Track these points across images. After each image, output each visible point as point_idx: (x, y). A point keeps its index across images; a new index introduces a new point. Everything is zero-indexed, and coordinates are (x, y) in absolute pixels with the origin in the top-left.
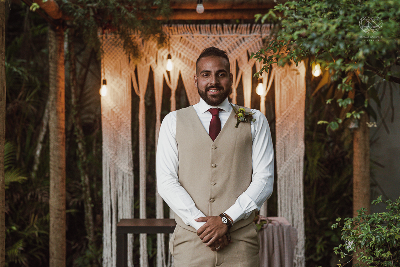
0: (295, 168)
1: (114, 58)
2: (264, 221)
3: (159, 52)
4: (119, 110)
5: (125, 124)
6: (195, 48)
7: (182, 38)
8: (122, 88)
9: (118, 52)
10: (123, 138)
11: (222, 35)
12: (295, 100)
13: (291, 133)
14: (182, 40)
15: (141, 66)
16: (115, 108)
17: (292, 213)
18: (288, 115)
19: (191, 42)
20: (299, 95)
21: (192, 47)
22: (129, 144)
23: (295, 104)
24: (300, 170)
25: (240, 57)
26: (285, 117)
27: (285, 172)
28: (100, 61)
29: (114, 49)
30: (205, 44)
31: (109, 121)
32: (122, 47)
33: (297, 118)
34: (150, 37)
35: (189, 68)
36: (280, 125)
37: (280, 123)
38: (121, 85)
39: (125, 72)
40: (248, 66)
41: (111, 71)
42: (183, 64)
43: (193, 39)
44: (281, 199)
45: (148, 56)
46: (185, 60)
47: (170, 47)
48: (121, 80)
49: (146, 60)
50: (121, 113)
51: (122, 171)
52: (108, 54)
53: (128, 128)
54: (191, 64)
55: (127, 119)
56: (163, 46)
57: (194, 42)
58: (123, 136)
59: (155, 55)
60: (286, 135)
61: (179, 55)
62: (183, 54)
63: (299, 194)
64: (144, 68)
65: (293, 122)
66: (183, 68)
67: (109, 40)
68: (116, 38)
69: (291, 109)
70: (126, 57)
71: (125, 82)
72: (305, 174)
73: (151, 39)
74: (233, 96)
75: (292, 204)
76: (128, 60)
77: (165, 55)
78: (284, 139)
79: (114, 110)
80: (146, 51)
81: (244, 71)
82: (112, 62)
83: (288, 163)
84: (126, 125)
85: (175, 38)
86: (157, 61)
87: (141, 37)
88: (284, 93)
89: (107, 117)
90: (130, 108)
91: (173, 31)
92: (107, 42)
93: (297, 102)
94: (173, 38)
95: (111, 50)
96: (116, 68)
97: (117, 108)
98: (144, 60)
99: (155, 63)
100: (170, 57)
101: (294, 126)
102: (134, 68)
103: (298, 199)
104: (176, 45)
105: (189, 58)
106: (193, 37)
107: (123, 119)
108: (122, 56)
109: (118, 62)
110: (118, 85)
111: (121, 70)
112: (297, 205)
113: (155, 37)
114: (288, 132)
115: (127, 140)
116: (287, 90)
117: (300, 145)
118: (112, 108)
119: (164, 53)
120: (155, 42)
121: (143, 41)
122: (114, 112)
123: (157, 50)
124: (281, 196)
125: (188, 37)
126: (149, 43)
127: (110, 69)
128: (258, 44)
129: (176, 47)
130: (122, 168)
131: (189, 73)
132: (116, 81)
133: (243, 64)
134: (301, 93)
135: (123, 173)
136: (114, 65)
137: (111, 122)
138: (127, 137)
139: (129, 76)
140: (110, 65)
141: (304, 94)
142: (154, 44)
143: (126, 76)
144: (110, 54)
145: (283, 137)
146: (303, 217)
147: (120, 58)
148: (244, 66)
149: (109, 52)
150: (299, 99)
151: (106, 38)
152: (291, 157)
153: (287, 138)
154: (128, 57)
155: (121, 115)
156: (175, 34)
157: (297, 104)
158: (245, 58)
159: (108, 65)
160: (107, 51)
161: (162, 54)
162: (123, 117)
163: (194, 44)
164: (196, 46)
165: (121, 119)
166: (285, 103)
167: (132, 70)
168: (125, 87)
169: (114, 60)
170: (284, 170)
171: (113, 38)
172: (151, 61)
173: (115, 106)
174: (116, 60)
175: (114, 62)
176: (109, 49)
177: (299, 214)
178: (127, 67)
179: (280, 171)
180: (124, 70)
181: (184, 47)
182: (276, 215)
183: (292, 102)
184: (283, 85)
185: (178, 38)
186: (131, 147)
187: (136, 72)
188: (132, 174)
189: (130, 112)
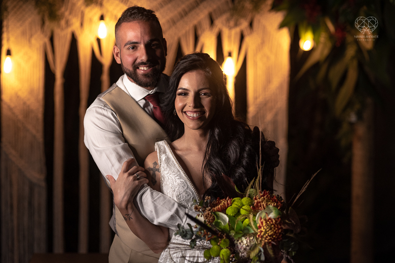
3: (86, 11)
4: (25, 93)
8: (31, 61)
9: (27, 10)
10: (31, 133)
12: (273, 82)
13: (269, 127)
15: (60, 31)
16: (20, 90)
18: (262, 102)
25: (199, 21)
29: (21, 7)
31: (11, 109)
38: (30, 58)
39: (35, 39)
40: (210, 34)
45: (70, 17)
47: (101, 5)
48: (30, 51)
49: (66, 22)
50: (29, 97)
51: (28, 179)
52: (12, 13)
56: (92, 3)
59: (80, 15)
61: (113, 18)
64: (62, 34)
65: (271, 113)
69: (269, 94)
70: (37, 19)
71: (36, 52)
76: (41, 22)
77: (95, 14)
79: (20, 94)
80: (66, 10)
82: (18, 25)
86: (82, 24)
93: (276, 83)
95: (18, 7)
96: (23, 34)
97: (23, 90)
98: (63, 22)
99: (79, 27)
100: (102, 18)
101: (272, 117)
102: (49, 34)
107: (31, 106)
108: (33, 16)
109: (26, 25)
110: (26, 58)
111: (31, 36)
115: (37, 136)
116: (264, 67)
117: (281, 143)
118: (17, 90)
122: (19, 97)
123: (83, 7)
130: (28, 176)
132: (23, 51)
133: (203, 32)
135: (31, 181)
136: (21, 29)
137: (14, 111)
138: (36, 131)
139: (41, 45)
140: (15, 28)
143: (37, 45)
147: (30, 19)
148: (204, 34)
149: (15, 10)
150: (279, 81)
154: (41, 17)
155: (29, 100)
157: (277, 87)
159: (12, 29)
160: (12, 9)
161: (91, 15)
165: (28, 106)
167: (45, 37)
168: (35, 60)
169: (21, 22)
172: (74, 23)
173: (20, 87)
174: (24, 22)
175: (21, 25)
178: (39, 32)
180: (35, 36)
181: (121, 5)
186: (42, 147)
187: (52, 40)
188: (43, 184)
189: (41, 95)
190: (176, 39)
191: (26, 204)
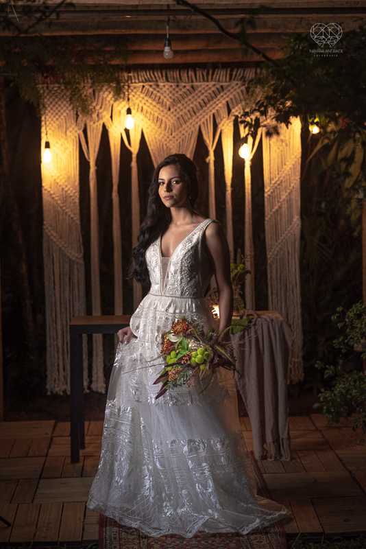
0: (290, 249)
1: (57, 114)
2: (251, 315)
3: (115, 105)
4: (63, 180)
5: (72, 198)
6: (161, 100)
7: (143, 86)
8: (67, 152)
9: (62, 105)
10: (69, 216)
11: (195, 84)
12: (287, 163)
13: (283, 206)
14: (144, 89)
15: (92, 123)
16: (58, 177)
17: (286, 305)
18: (278, 182)
19: (155, 92)
20: (293, 157)
21: (157, 98)
22: (76, 224)
23: (288, 169)
24: (295, 252)
25: (217, 111)
26: (276, 185)
27: (277, 255)
28: (41, 118)
29: (57, 103)
30: (174, 95)
31: (51, 195)
32: (68, 100)
33: (290, 186)
34: (103, 86)
35: (153, 125)
36: (269, 195)
37: (269, 193)
38: (66, 148)
39: (71, 132)
40: (228, 122)
41: (53, 131)
42: (146, 120)
43: (158, 89)
44: (272, 289)
45: (100, 111)
46: (148, 115)
47: (129, 99)
48: (66, 142)
49: (98, 115)
50: (66, 183)
51: (68, 257)
52: (49, 109)
53: (75, 202)
54: (155, 121)
55: (74, 191)
56: (120, 97)
57: (158, 92)
58: (70, 213)
59: (110, 108)
60: (277, 208)
61: (140, 110)
62: (145, 107)
63: (294, 282)
64: (95, 126)
65: (286, 192)
66: (146, 126)
67: (50, 91)
68: (59, 88)
69: (283, 175)
70: (72, 114)
71: (72, 144)
72: (302, 258)
73: (104, 89)
74: (209, 160)
75: (286, 295)
76: (75, 116)
77: (122, 108)
78: (274, 213)
79: (58, 181)
80: (97, 104)
81: (223, 128)
82: (54, 119)
83: (279, 244)
84: (73, 200)
85: (135, 88)
86: (111, 117)
87: (91, 87)
88: (274, 155)
89: (49, 190)
90: (77, 178)
91: (133, 77)
92: (48, 94)
93: (291, 166)
94: (132, 88)
95: (54, 103)
96: (60, 127)
97: (61, 177)
98: (95, 116)
99: (110, 119)
100: (129, 111)
101: (287, 196)
102: (83, 126)
103: (293, 289)
104: (136, 96)
105: (152, 112)
106: (158, 86)
107: (69, 192)
108: (67, 111)
109: (62, 119)
110: (63, 148)
111: (67, 129)
112: (292, 296)
113: (110, 87)
114: (279, 204)
115: (75, 219)
116: (277, 151)
117: (295, 220)
118: (55, 177)
119: (121, 106)
120: (110, 93)
121: (94, 91)
122: (58, 183)
123: (112, 102)
124: (271, 285)
125: (151, 86)
126: (101, 93)
127: (53, 128)
128: (241, 94)
129: (137, 99)
130: (68, 254)
131: (154, 131)
132: (60, 143)
133: (221, 120)
134: (295, 154)
135: (70, 259)
136: (57, 122)
137: (54, 196)
138: (74, 214)
139: (76, 137)
140: (52, 122)
141: (300, 155)
142: (108, 96)
143: (73, 137)
144: (52, 109)
145: (274, 210)
146: (300, 311)
147: (65, 114)
148: (222, 122)
149: (51, 106)
150: (293, 162)
151: (47, 88)
152: (284, 235)
153: (279, 212)
154: (75, 112)
155: (66, 186)
156: (135, 82)
157: (290, 169)
158: (224, 112)
159: (50, 123)
160: (49, 106)
161: (119, 108)
162: (69, 189)
163: (158, 94)
164: (162, 97)
165: (66, 191)
166: (276, 168)
167: (79, 129)
168: (71, 150)
169: (57, 117)
170: (275, 253)
171: (55, 89)
172: (104, 116)
173: (58, 175)
174: (60, 116)
175: (57, 119)
176: (51, 103)
177: (294, 307)
178: (73, 126)
179: (271, 254)
180: (71, 129)
181: (146, 98)
182: (266, 308)
183: (284, 167)
184: (272, 145)
185: (139, 87)
186: (79, 227)
187: (85, 131)
188: (82, 262)
189: (77, 182)
190: (197, 126)
191: (67, 280)
